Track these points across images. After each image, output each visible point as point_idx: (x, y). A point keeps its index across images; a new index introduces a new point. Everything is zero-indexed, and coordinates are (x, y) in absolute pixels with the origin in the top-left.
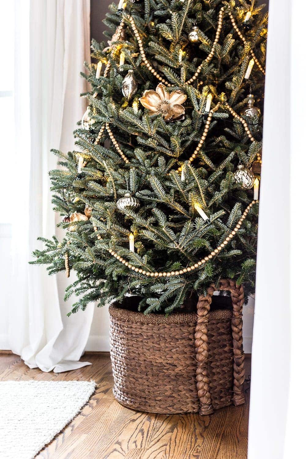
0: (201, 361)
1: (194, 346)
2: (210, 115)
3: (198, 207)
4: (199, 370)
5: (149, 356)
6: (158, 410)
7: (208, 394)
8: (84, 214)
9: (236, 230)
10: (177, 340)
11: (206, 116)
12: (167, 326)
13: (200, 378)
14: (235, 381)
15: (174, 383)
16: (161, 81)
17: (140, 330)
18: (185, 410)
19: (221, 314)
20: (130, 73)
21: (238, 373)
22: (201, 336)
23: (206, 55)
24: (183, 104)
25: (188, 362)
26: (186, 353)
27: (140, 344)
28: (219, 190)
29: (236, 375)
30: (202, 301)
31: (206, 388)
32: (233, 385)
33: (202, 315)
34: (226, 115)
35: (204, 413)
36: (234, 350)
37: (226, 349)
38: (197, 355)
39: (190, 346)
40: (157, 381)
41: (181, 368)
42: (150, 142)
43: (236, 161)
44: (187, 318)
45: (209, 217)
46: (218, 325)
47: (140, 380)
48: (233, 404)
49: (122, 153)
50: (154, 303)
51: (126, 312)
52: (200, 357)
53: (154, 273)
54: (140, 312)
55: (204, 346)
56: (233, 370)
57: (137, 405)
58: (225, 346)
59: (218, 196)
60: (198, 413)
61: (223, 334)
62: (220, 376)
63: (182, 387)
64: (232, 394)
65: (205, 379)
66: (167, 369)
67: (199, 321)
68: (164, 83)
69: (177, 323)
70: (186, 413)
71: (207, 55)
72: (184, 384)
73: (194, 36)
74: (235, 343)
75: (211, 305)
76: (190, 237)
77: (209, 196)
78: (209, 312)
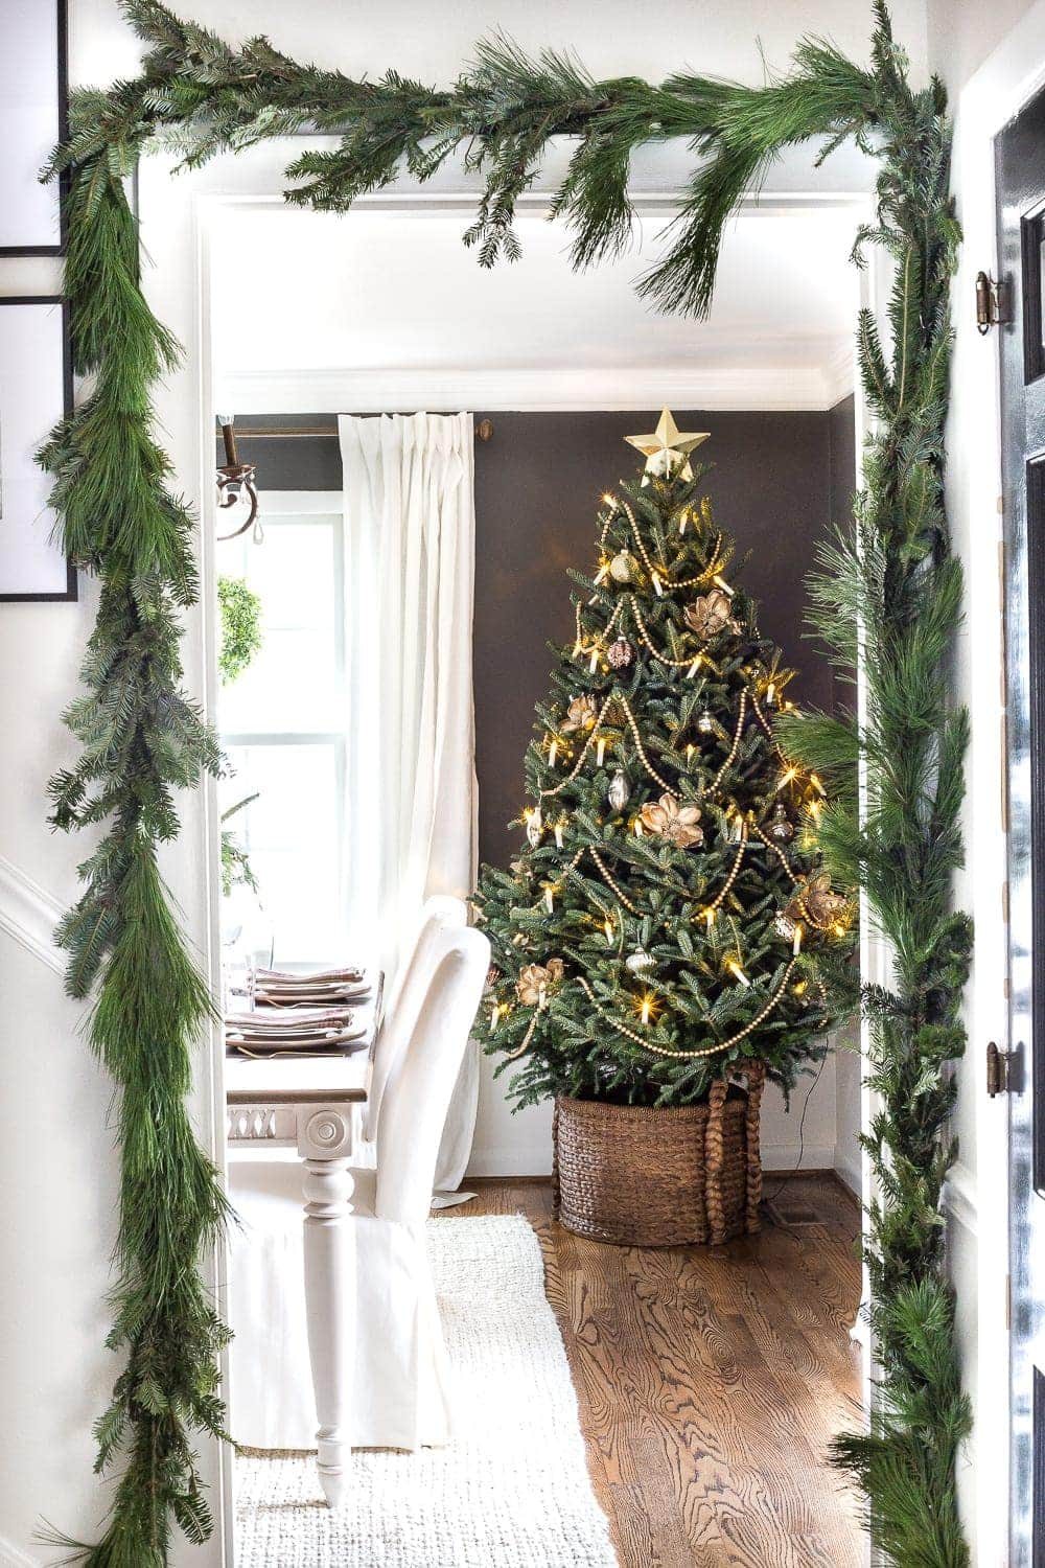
0: (714, 1171)
1: (703, 1150)
2: (743, 846)
3: (736, 969)
4: (710, 1183)
5: (641, 1165)
6: (653, 1240)
7: (721, 1216)
8: (545, 967)
9: (778, 995)
10: (682, 1142)
11: (736, 847)
12: (669, 1124)
13: (711, 1193)
14: (750, 1199)
15: (675, 1202)
16: (668, 791)
17: (629, 1131)
18: (690, 1240)
19: (737, 1106)
20: (620, 774)
21: (754, 1187)
22: (715, 1136)
23: (725, 756)
24: (697, 823)
25: (694, 1173)
26: (692, 1160)
27: (628, 1150)
28: (759, 948)
29: (750, 1191)
30: (716, 1088)
31: (719, 1207)
32: (746, 1204)
33: (716, 1108)
34: (763, 846)
35: (716, 1242)
36: (749, 1156)
37: (739, 1154)
38: (709, 1162)
39: (699, 1150)
40: (652, 1200)
41: (684, 1182)
42: (666, 881)
43: (773, 906)
44: (698, 1111)
45: (752, 982)
46: (731, 1121)
47: (626, 1200)
48: (746, 1230)
49: (617, 890)
50: (667, 1091)
51: (605, 1105)
52: (713, 1165)
53: (678, 1052)
54: (632, 1105)
55: (719, 1149)
56: (746, 1183)
57: (621, 1236)
58: (737, 1150)
59: (757, 954)
60: (707, 1243)
61: (736, 1133)
62: (733, 1191)
63: (685, 1207)
64: (744, 1218)
65: (718, 1195)
66: (667, 1183)
67: (713, 1115)
68: (672, 794)
69: (682, 1119)
70: (691, 1244)
71: (728, 755)
72: (688, 1204)
73: (706, 725)
74: (751, 1145)
75: (727, 1093)
76: (725, 1007)
77: (746, 955)
78: (725, 1102)
